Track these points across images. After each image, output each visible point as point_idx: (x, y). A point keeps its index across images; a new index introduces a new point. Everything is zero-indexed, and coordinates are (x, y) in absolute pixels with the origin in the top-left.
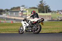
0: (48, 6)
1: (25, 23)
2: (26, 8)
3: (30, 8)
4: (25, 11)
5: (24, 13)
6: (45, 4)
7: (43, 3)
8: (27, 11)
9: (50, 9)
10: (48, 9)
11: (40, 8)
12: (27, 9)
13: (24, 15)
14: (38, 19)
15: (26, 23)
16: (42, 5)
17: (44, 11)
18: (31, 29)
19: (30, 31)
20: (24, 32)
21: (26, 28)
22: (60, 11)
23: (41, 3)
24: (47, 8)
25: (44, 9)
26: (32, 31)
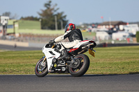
0: (63, 15)
1: (51, 52)
2: (13, 18)
3: (22, 18)
4: (11, 26)
5: (9, 30)
6: (55, 8)
7: (51, 7)
8: (16, 25)
9: (67, 21)
10: (63, 21)
11: (44, 18)
12: (17, 21)
13: (8, 34)
14: (83, 43)
15: (54, 52)
16: (49, 12)
17: (55, 26)
18: (65, 67)
19: (64, 69)
20: (47, 72)
21: (53, 63)
22: (91, 25)
23: (48, 8)
24: (61, 18)
25: (54, 21)
26: (67, 71)
